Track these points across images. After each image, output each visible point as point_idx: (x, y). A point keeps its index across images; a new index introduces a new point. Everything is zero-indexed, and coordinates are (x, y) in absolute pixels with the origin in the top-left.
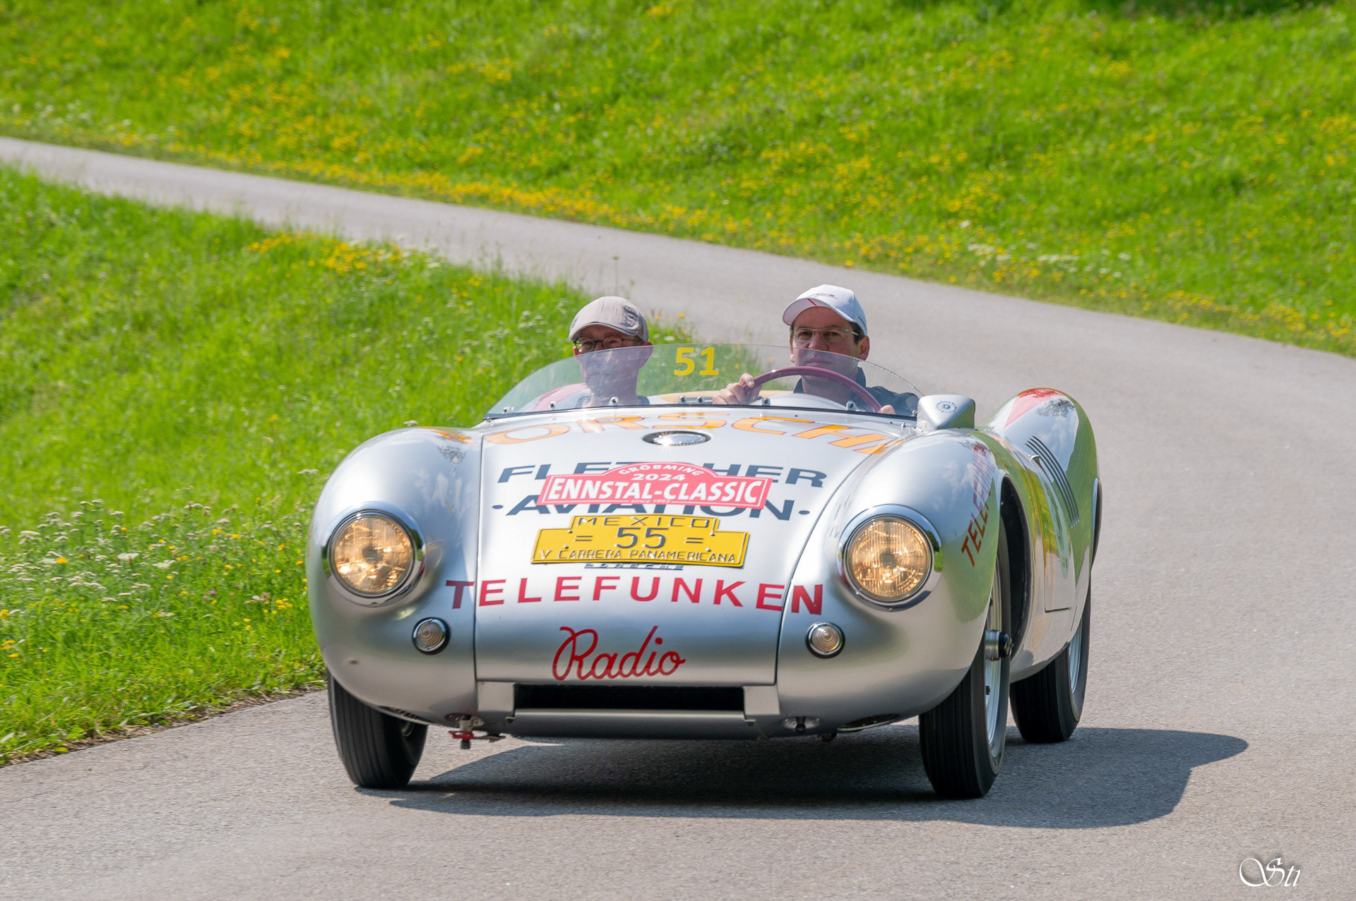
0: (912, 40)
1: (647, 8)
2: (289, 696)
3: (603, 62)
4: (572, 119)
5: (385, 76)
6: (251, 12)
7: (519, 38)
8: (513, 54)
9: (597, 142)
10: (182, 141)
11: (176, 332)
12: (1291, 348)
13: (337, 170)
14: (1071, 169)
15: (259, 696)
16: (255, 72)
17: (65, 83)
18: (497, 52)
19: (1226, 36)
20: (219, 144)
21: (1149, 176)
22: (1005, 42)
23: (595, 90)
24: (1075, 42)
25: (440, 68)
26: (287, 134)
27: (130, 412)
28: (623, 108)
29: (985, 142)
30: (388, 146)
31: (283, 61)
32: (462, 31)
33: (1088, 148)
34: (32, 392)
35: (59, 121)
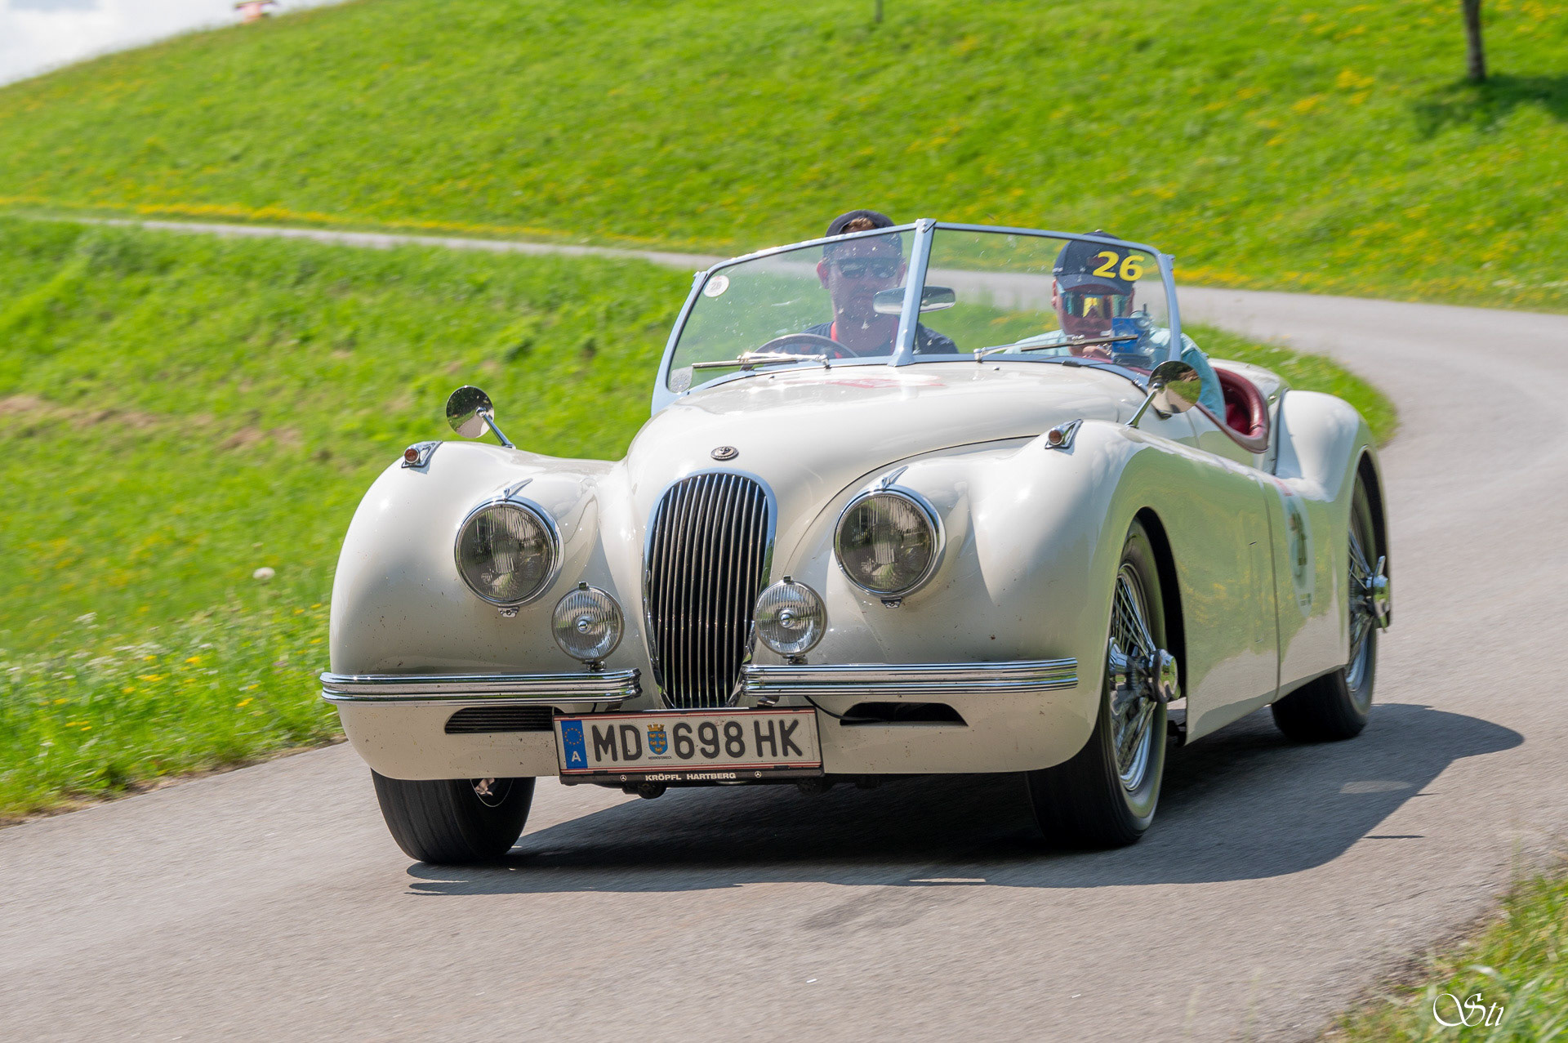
1: (1267, 140)
3: (1239, 181)
4: (1220, 220)
5: (1089, 202)
6: (994, 166)
7: (1179, 168)
8: (1175, 180)
9: (1236, 235)
18: (1163, 180)
23: (1235, 199)
25: (1127, 193)
28: (1254, 210)
29: (1505, 212)
31: (1021, 198)
32: (1140, 167)
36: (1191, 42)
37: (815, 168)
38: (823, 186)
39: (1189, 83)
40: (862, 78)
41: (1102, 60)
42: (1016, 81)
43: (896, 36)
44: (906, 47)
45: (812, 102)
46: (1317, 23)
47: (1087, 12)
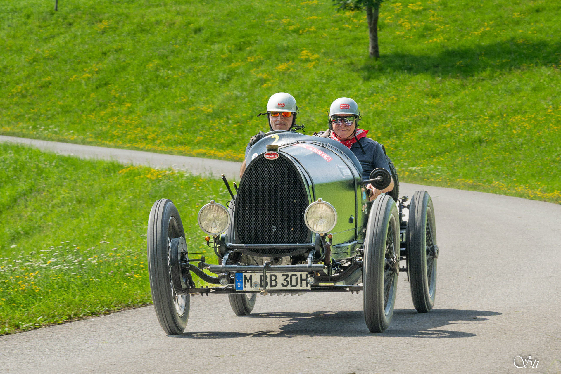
0: (359, 93)
1: (262, 84)
2: (141, 307)
3: (246, 105)
4: (235, 126)
5: (166, 113)
6: (116, 90)
7: (215, 97)
8: (213, 103)
9: (245, 134)
10: (92, 137)
11: (93, 203)
12: (502, 196)
13: (150, 146)
14: (420, 138)
15: (130, 307)
16: (118, 112)
17: (48, 119)
18: (207, 102)
19: (475, 88)
20: (106, 138)
21: (448, 139)
22: (393, 93)
23: (244, 115)
24: (420, 92)
25: (187, 109)
26: (130, 134)
27: (77, 232)
28: (254, 121)
29: (388, 129)
30: (168, 137)
31: (129, 108)
32: (194, 95)
33: (425, 130)
34: (40, 227)
35: (47, 132)
36: (224, 30)
37: (19, 87)
38: (24, 96)
39: (222, 52)
40: (46, 40)
41: (175, 38)
42: (128, 45)
43: (65, 18)
44: (70, 24)
45: (20, 50)
46: (289, 24)
47: (168, 11)
